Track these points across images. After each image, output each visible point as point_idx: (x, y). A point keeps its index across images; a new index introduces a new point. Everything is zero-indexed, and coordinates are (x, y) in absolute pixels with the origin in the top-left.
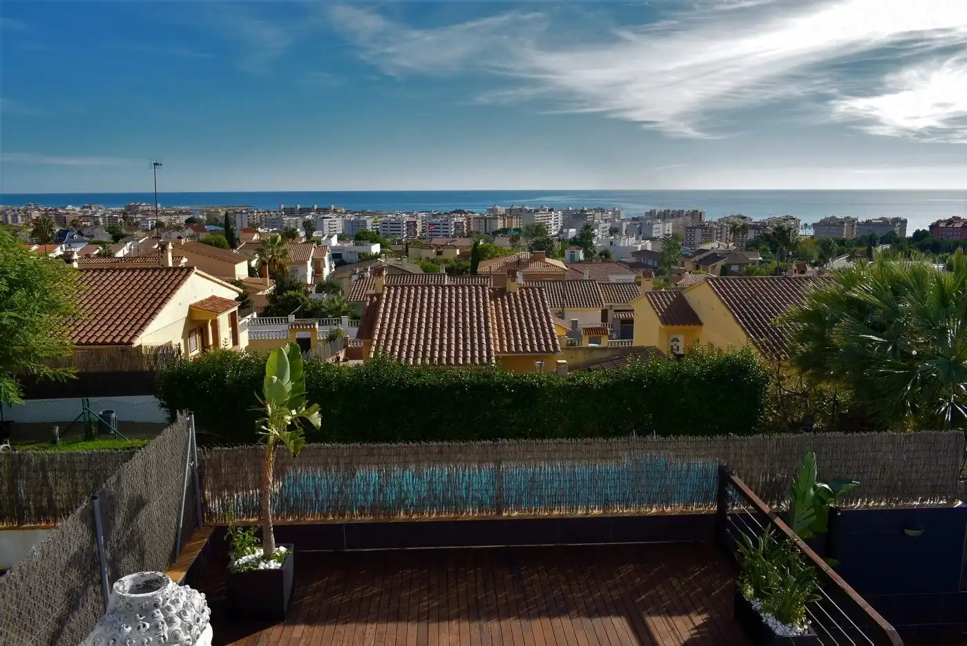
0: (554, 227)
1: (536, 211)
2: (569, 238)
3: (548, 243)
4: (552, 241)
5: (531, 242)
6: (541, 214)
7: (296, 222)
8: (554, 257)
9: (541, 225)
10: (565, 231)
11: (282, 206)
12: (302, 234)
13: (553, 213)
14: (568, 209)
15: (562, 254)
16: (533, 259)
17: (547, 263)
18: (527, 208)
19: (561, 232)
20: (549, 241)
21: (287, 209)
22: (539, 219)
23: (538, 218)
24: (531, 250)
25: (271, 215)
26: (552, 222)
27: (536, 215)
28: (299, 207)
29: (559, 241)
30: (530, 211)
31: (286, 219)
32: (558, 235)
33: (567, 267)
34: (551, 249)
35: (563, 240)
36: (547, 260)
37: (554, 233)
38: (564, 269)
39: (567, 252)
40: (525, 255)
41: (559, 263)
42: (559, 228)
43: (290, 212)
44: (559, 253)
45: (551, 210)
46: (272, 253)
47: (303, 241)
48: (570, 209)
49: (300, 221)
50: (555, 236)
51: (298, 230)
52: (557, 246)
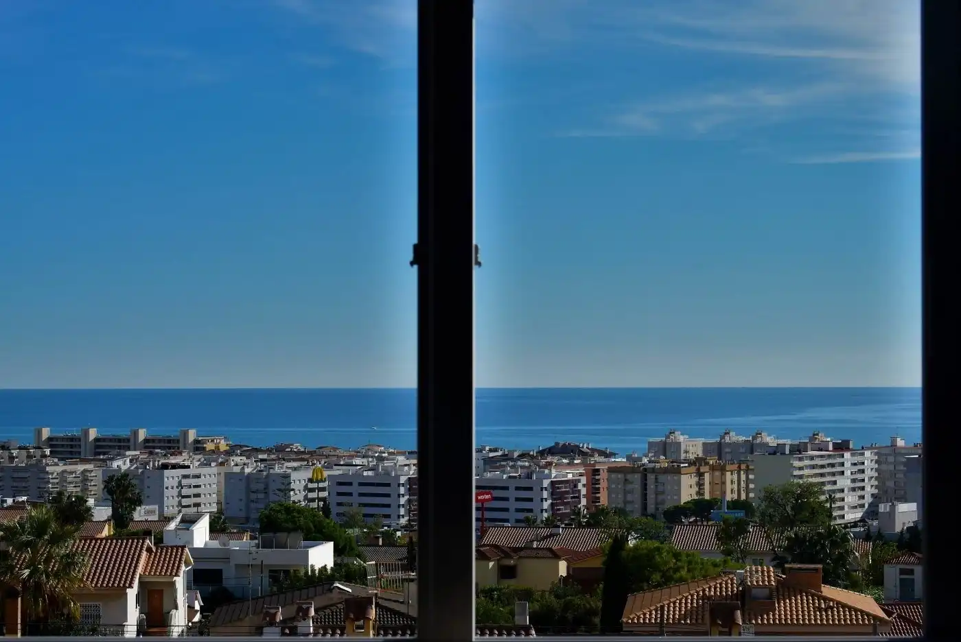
0: (851, 499)
1: (798, 450)
2: (898, 529)
3: (834, 544)
4: (845, 539)
5: (780, 539)
6: (812, 458)
7: (85, 478)
8: (853, 586)
9: (808, 490)
10: (882, 508)
11: (46, 433)
12: (102, 513)
13: (847, 455)
14: (894, 445)
15: (873, 580)
16: (786, 589)
17: (826, 599)
18: (771, 441)
19: (872, 512)
20: (837, 538)
21: (57, 439)
22: (806, 472)
23: (804, 470)
24: (779, 562)
25: (12, 458)
26: (844, 482)
27: (797, 464)
28: (93, 434)
29: (867, 537)
30: (777, 451)
31: (55, 468)
32: (862, 520)
33: (889, 614)
34: (841, 559)
35: (880, 535)
36: (828, 591)
37: (852, 516)
38: (881, 620)
39: (891, 573)
40: (763, 575)
41: (866, 602)
42: (868, 500)
43: (67, 448)
44: (866, 573)
45: (841, 447)
46: (32, 564)
47: (105, 533)
48: (900, 443)
49: (97, 475)
50: (855, 524)
51: (91, 502)
52: (860, 552)
